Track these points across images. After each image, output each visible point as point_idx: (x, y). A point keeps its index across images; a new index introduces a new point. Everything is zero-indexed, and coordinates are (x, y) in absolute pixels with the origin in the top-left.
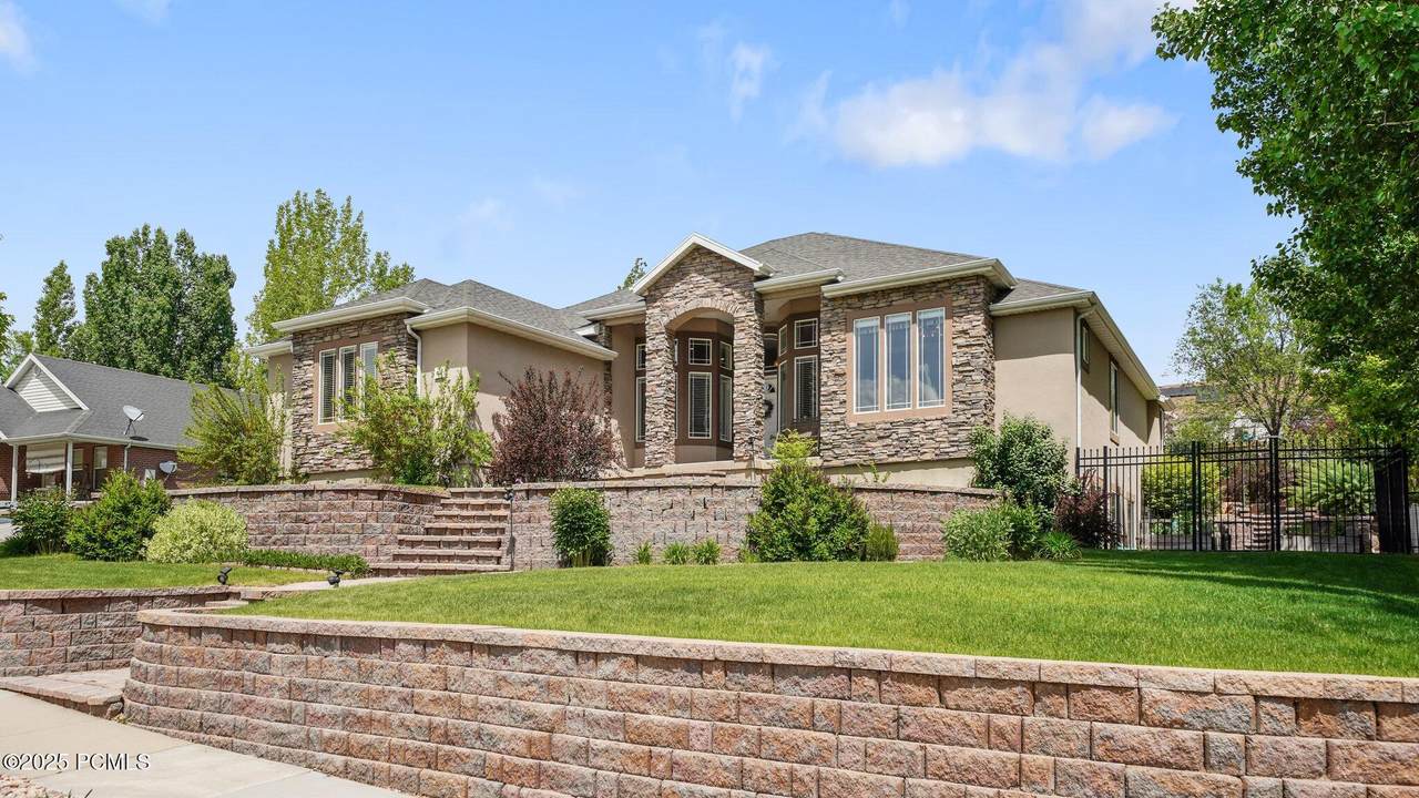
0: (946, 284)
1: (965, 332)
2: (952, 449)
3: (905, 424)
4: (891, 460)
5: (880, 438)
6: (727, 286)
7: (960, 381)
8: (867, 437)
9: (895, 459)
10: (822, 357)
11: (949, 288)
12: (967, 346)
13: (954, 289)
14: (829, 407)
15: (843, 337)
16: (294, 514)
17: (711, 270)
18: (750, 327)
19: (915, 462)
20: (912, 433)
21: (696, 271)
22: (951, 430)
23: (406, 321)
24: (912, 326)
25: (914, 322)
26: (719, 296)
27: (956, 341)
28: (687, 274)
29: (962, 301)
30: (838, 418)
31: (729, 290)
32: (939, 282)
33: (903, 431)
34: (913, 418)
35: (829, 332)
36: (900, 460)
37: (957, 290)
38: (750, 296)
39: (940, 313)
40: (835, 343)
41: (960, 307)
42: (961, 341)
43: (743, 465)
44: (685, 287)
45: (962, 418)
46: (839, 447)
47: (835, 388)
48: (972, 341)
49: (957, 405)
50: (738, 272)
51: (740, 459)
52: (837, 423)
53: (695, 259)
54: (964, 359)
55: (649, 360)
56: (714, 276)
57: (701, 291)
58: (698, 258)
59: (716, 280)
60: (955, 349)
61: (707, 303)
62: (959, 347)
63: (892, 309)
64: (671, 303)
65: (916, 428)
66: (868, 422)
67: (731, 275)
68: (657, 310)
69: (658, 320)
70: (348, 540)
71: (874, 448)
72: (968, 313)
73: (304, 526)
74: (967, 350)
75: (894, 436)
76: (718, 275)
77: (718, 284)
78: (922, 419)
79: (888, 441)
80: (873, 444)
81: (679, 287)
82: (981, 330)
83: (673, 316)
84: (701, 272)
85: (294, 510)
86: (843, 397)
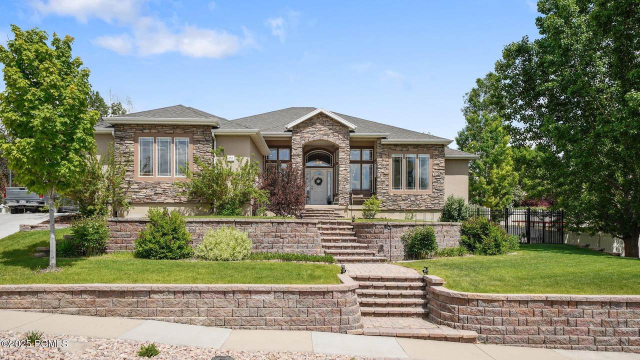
0: (431, 146)
1: (438, 164)
2: (433, 206)
3: (414, 196)
4: (408, 209)
5: (403, 200)
6: (336, 132)
7: (436, 182)
8: (398, 200)
9: (409, 208)
10: (378, 167)
11: (432, 147)
12: (439, 169)
13: (434, 148)
14: (382, 187)
15: (387, 160)
16: (274, 234)
17: (328, 124)
18: (347, 151)
19: (417, 210)
20: (416, 199)
21: (320, 123)
22: (432, 199)
23: (212, 130)
24: (416, 159)
25: (417, 158)
26: (332, 136)
27: (434, 167)
28: (315, 124)
29: (437, 153)
30: (385, 191)
31: (337, 134)
32: (428, 145)
33: (413, 198)
34: (417, 194)
35: (381, 157)
36: (411, 209)
37: (435, 149)
38: (347, 138)
39: (428, 156)
40: (384, 162)
41: (436, 155)
42: (436, 167)
43: (344, 207)
44: (313, 129)
45: (436, 195)
46: (386, 202)
47: (384, 180)
48: (440, 168)
49: (434, 190)
50: (341, 127)
51: (342, 205)
52: (385, 193)
53: (319, 118)
54: (437, 174)
55: (294, 159)
56: (329, 127)
57: (322, 132)
58: (322, 118)
59: (330, 129)
60: (434, 170)
61: (325, 138)
62: (436, 169)
63: (408, 151)
64: (306, 135)
65: (419, 197)
66: (399, 194)
67: (338, 128)
68: (298, 137)
69: (299, 141)
70: (307, 247)
71: (401, 204)
72: (439, 157)
73: (281, 240)
74: (438, 171)
75: (409, 200)
76: (331, 127)
77: (331, 131)
78: (420, 194)
79: (407, 201)
80: (401, 202)
81: (310, 129)
82: (443, 164)
83: (307, 141)
84: (323, 124)
85: (273, 232)
86: (387, 183)
